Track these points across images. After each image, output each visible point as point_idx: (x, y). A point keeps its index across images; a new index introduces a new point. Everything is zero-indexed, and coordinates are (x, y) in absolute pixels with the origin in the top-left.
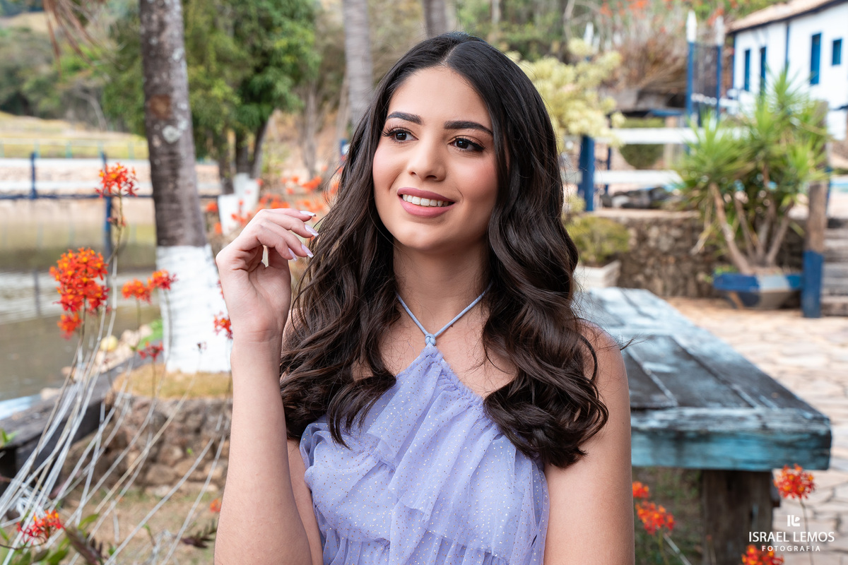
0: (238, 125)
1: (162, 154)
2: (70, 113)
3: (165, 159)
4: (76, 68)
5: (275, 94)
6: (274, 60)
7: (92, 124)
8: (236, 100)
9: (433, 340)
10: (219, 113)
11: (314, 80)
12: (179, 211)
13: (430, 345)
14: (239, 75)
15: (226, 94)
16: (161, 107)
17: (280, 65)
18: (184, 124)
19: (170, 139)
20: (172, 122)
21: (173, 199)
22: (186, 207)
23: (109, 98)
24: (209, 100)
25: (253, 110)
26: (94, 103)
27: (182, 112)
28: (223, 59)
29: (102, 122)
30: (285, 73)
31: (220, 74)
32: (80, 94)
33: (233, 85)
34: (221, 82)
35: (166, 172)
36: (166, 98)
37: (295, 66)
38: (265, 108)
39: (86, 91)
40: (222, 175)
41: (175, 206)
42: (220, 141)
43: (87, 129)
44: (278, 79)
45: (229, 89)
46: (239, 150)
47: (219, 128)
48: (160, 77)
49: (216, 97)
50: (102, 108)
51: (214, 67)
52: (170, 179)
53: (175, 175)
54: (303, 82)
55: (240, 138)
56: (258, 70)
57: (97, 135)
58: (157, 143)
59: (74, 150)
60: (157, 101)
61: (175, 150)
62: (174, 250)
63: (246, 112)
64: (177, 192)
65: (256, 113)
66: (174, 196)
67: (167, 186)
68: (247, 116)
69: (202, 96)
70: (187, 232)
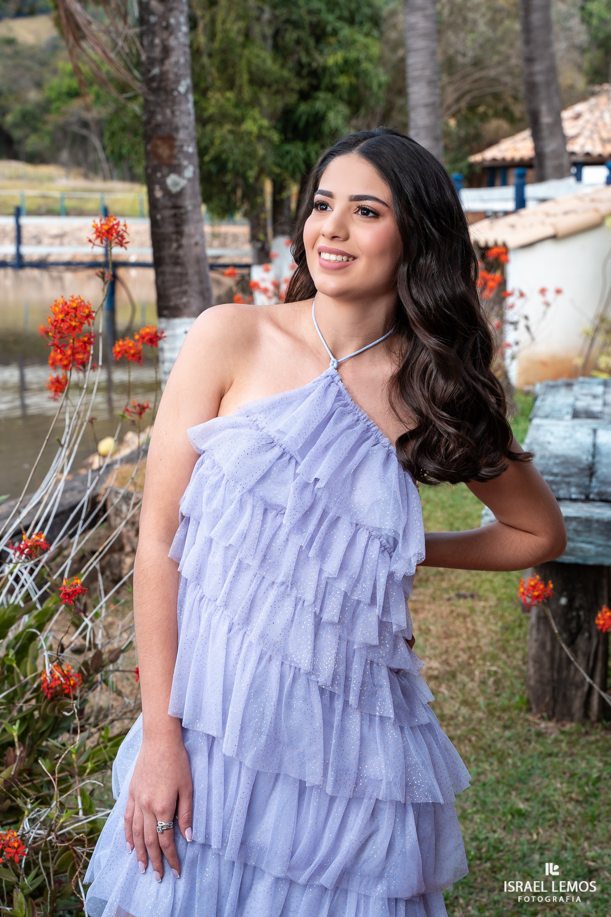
0: (277, 170)
1: (165, 207)
2: (65, 155)
3: (168, 213)
4: (73, 94)
5: (326, 129)
6: (326, 81)
7: (91, 169)
8: (275, 137)
9: (335, 365)
10: (252, 155)
11: (379, 109)
12: (184, 275)
13: (331, 368)
14: (280, 104)
15: (261, 128)
16: (164, 151)
17: (333, 89)
18: (190, 171)
19: (174, 190)
20: (177, 169)
21: (177, 261)
22: (191, 270)
23: (113, 134)
24: (239, 136)
25: (296, 150)
26: (95, 141)
27: (188, 156)
28: (258, 81)
29: (105, 166)
30: (341, 98)
31: (254, 102)
32: (76, 128)
33: (271, 117)
34: (256, 113)
35: (169, 229)
36: (170, 140)
37: (353, 89)
38: (313, 148)
39: (85, 124)
40: (254, 238)
41: (178, 270)
42: (252, 192)
43: (86, 176)
44: (329, 108)
45: (265, 123)
46: (279, 204)
47: (252, 174)
48: (164, 114)
49: (250, 133)
50: (104, 148)
51: (247, 93)
52: (174, 237)
53: (180, 233)
54: (363, 111)
55: (279, 188)
56: (305, 96)
57: (99, 184)
58: (159, 194)
59: (69, 204)
60: (159, 143)
61: (180, 203)
62: (177, 321)
63: (288, 153)
64: (181, 252)
65: (301, 154)
66: (178, 257)
67: (170, 246)
68: (288, 158)
69: (231, 132)
70: (192, 300)
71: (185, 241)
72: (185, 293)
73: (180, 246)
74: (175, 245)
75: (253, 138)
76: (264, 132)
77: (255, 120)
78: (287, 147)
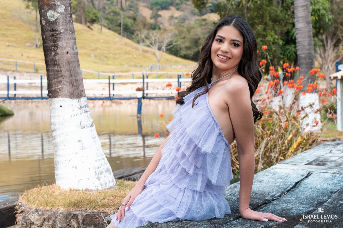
3: (49, 34)
21: (55, 63)
35: (50, 43)
52: (53, 48)
53: (56, 46)
61: (55, 27)
62: (56, 99)
63: (288, 49)
64: (57, 58)
65: (293, 49)
66: (56, 61)
67: (51, 54)
68: (288, 51)
69: (261, 41)
70: (64, 87)
71: (59, 51)
72: (60, 82)
73: (56, 54)
74: (53, 53)
75: (271, 43)
76: (276, 41)
77: (272, 36)
78: (287, 47)
